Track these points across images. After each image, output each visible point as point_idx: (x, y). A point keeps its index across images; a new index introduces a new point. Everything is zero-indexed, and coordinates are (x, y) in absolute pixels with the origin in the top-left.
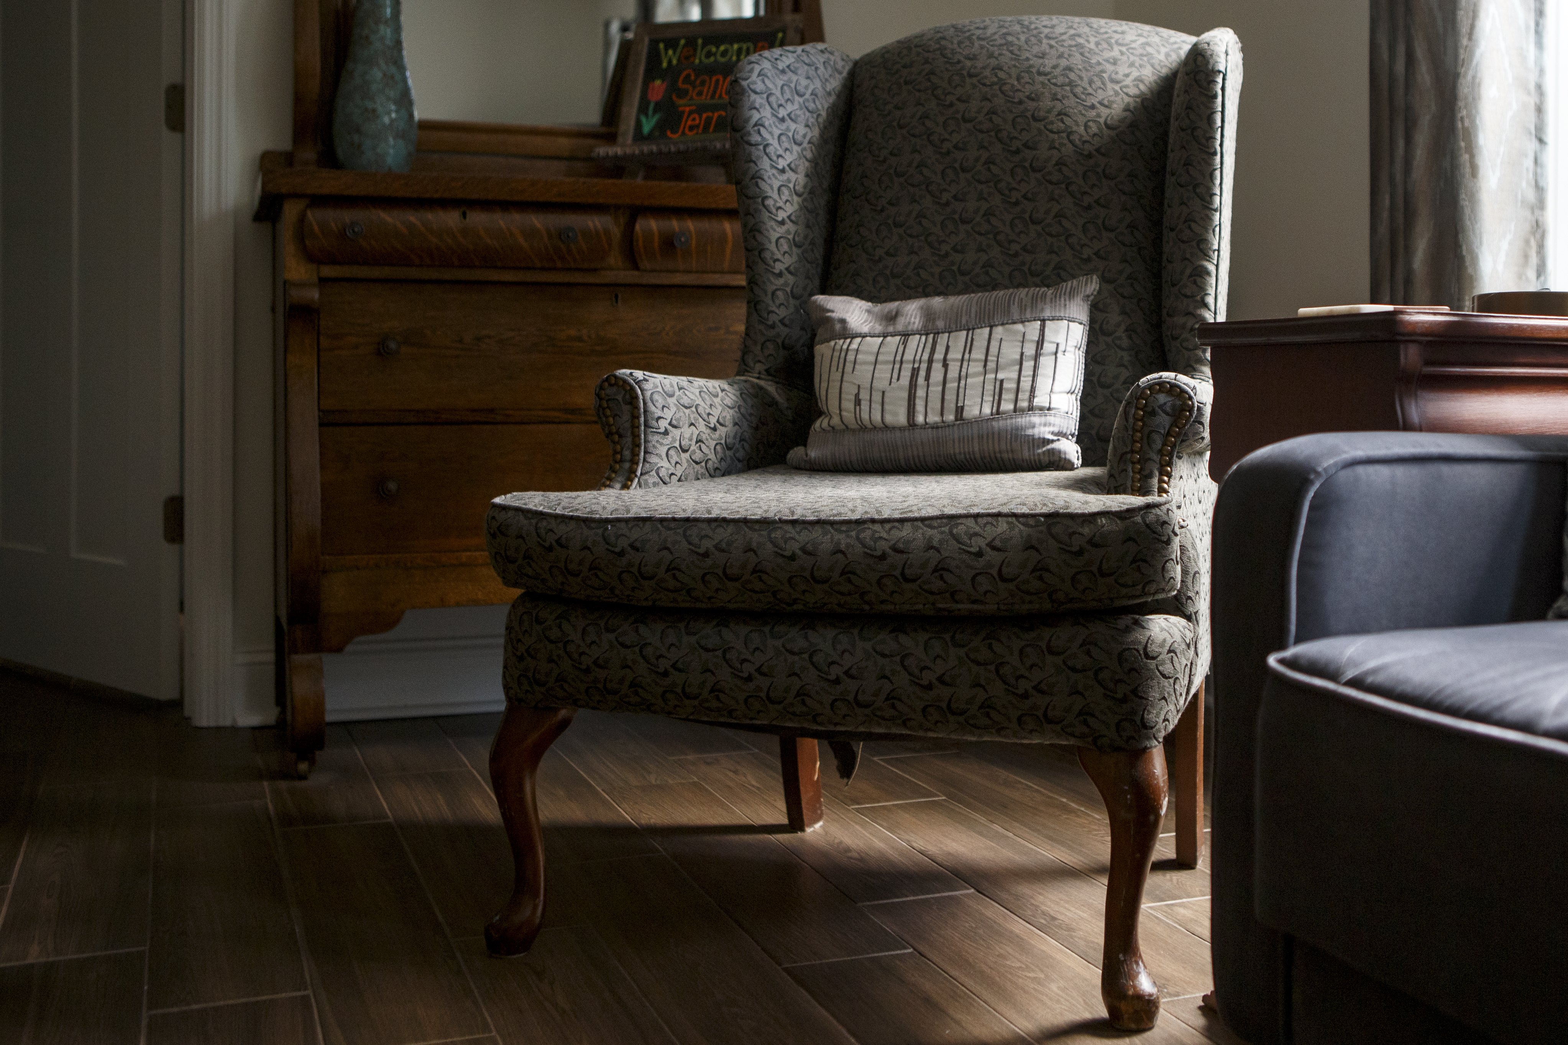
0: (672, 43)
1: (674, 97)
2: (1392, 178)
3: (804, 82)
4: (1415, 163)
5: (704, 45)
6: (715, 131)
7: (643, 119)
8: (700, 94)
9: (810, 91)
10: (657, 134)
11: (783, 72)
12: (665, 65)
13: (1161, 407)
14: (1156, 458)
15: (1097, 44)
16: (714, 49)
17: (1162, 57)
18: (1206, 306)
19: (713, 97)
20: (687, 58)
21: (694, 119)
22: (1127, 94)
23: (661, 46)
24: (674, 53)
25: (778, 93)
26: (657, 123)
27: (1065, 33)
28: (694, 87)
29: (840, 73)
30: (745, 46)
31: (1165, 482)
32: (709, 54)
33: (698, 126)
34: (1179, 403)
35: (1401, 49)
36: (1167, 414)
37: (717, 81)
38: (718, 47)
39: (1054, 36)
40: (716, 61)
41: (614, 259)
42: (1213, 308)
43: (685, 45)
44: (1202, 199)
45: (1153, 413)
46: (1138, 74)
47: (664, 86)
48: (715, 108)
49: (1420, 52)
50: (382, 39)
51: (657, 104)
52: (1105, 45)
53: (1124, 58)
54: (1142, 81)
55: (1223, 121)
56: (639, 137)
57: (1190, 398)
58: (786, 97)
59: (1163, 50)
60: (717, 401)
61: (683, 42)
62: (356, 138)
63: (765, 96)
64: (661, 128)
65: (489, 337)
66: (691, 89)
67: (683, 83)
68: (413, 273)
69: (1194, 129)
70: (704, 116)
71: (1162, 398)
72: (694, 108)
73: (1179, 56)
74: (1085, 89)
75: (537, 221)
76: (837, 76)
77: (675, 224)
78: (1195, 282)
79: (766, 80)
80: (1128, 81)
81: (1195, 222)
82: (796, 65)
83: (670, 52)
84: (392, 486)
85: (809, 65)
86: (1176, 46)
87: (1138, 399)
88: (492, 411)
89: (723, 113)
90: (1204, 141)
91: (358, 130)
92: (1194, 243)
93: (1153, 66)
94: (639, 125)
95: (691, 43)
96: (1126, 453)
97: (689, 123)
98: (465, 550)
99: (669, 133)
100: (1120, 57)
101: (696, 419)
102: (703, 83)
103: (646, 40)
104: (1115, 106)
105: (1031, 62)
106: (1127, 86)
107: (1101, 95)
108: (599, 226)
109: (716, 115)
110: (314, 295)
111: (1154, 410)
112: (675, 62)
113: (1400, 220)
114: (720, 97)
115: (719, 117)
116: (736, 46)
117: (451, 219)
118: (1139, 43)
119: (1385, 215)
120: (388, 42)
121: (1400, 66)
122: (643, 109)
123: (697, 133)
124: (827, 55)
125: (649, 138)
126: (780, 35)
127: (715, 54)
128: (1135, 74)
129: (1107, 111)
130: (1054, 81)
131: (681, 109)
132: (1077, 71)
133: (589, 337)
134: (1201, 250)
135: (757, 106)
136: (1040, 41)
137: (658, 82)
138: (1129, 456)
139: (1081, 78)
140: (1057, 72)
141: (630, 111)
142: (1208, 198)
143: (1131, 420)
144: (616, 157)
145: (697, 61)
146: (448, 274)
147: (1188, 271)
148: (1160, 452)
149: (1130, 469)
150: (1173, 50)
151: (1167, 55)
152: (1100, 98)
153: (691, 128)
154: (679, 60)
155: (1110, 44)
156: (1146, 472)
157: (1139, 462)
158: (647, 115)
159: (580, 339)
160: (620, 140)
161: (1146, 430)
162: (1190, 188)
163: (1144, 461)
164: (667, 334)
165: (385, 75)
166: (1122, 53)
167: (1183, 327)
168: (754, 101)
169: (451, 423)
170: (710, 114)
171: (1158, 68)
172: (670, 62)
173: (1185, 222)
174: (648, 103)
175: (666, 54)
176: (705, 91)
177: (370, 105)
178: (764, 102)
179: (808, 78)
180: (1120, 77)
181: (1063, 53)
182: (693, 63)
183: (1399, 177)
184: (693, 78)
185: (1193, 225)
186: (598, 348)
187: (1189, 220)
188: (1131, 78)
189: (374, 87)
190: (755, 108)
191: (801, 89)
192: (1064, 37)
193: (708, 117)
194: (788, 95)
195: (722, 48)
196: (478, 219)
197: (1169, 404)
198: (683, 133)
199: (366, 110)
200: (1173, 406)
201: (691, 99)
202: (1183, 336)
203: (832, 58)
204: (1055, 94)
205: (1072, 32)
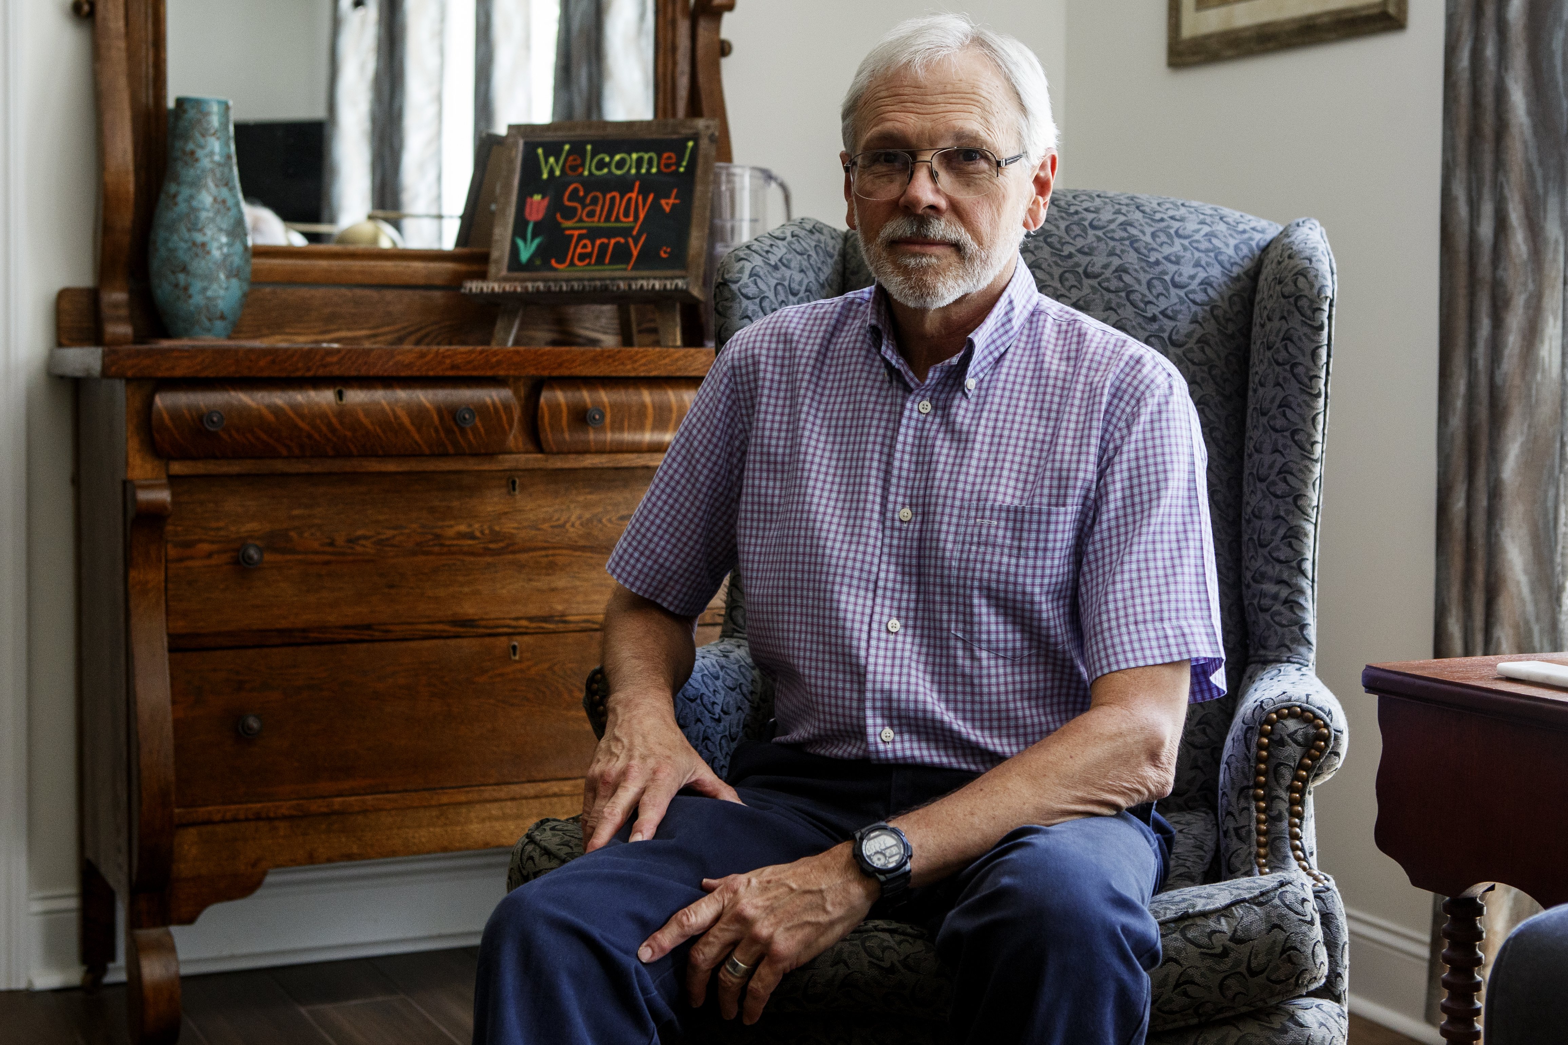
0: (553, 149)
1: (558, 216)
2: (1471, 364)
3: (798, 277)
4: (1507, 352)
5: (594, 154)
6: (610, 263)
7: (520, 243)
8: (591, 214)
9: (803, 288)
10: (538, 262)
11: (776, 268)
12: (545, 176)
13: (1290, 735)
14: (1285, 795)
15: (1154, 235)
16: (607, 159)
17: (1231, 252)
18: (1303, 573)
19: (607, 219)
20: (574, 168)
21: (585, 246)
22: (1194, 302)
23: (540, 151)
24: (557, 161)
25: (771, 295)
26: (539, 247)
27: (1113, 221)
28: (584, 206)
29: (831, 257)
30: (646, 156)
31: (1295, 825)
32: (601, 165)
33: (589, 255)
34: (1312, 731)
35: (1487, 209)
36: (1298, 744)
37: (613, 199)
38: (612, 158)
39: (1100, 224)
40: (610, 172)
41: (515, 437)
42: (1310, 576)
43: (569, 153)
44: (1302, 448)
45: (1282, 743)
46: (1205, 275)
47: (546, 202)
48: (610, 233)
49: (1515, 216)
50: (212, 153)
51: (537, 225)
52: (1163, 238)
53: (1188, 255)
54: (1210, 285)
55: (1329, 356)
56: (515, 264)
57: (1326, 726)
58: (781, 298)
59: (1232, 242)
60: (719, 683)
61: (567, 147)
62: (182, 277)
63: (757, 301)
64: (544, 255)
65: (366, 538)
66: (579, 206)
67: (569, 200)
68: (280, 466)
69: (1294, 365)
70: (598, 242)
71: (1292, 725)
72: (584, 231)
73: (1251, 250)
74: (1144, 295)
75: (424, 397)
76: (829, 261)
77: (586, 396)
78: (1290, 545)
79: (759, 281)
80: (1194, 285)
81: (1292, 474)
82: (789, 256)
83: (552, 160)
84: (254, 723)
85: (801, 254)
86: (1246, 236)
87: (1261, 724)
88: (369, 627)
89: (622, 240)
90: (1306, 380)
91: (184, 269)
92: (1290, 499)
93: (1221, 263)
94: (515, 251)
95: (578, 148)
96: (1248, 787)
97: (579, 250)
98: (338, 796)
99: (553, 262)
100: (1182, 253)
101: (702, 713)
102: (595, 201)
103: (521, 143)
104: (1180, 317)
105: (1076, 259)
106: (1193, 291)
107: (1163, 304)
108: (496, 399)
109: (613, 241)
110: (164, 496)
111: (1282, 739)
112: (558, 173)
113: (1483, 413)
114: (617, 220)
115: (617, 244)
116: (634, 156)
117: (325, 397)
118: (1203, 233)
119: (1459, 404)
120: (217, 158)
121: (1486, 229)
122: (520, 229)
123: (589, 264)
124: (817, 235)
125: (529, 266)
126: (691, 144)
127: (608, 165)
128: (1202, 275)
129: (1172, 324)
130: (1105, 284)
131: (568, 232)
132: (1134, 274)
133: (482, 532)
134: (1299, 508)
135: (750, 313)
136: (1084, 230)
137: (537, 198)
138: (1251, 792)
139: (1138, 281)
140: (1108, 273)
141: (503, 232)
142: (1308, 447)
143: (1254, 749)
144: (493, 293)
145: (586, 173)
146: (319, 467)
147: (1281, 532)
148: (1291, 789)
149: (1253, 808)
150: (1243, 242)
151: (1236, 247)
152: (1163, 307)
153: (582, 257)
154: (563, 171)
155: (1169, 236)
156: (1274, 813)
157: (1262, 799)
158: (524, 239)
159: (471, 536)
160: (492, 269)
161: (1274, 762)
162: (1287, 434)
163: (1271, 798)
164: (573, 525)
165: (215, 200)
166: (1185, 249)
167: (1275, 597)
168: (746, 309)
169: (321, 643)
170: (605, 241)
171: (1228, 266)
172: (551, 172)
173: (1279, 473)
174: (526, 223)
175: (546, 162)
176: (598, 209)
177: (199, 238)
178: (757, 308)
179: (802, 271)
180: (1184, 279)
181: (1114, 248)
182: (581, 174)
183: (1482, 363)
184: (581, 194)
185: (1289, 478)
186: (492, 546)
187: (1285, 472)
188: (1197, 280)
189: (204, 215)
190: (748, 317)
191: (795, 286)
192: (1113, 226)
193: (602, 244)
194: (782, 297)
195: (618, 157)
196: (356, 397)
197: (1300, 732)
198: (572, 264)
199: (194, 244)
200: (1306, 735)
201: (581, 220)
202: (1274, 608)
203: (822, 238)
204: (1109, 301)
205: (1121, 218)
